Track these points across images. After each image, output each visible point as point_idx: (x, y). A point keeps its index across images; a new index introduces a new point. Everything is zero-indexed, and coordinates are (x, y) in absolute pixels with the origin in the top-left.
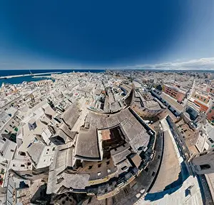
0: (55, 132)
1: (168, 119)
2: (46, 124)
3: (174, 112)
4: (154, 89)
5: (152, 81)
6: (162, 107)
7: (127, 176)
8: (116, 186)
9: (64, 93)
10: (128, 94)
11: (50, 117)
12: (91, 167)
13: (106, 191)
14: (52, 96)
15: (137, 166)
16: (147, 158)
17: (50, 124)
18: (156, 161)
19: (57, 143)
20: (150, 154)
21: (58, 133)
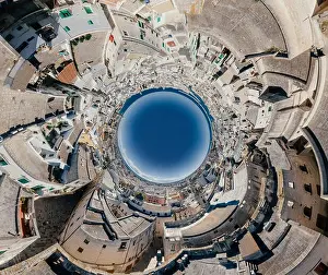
0: (260, 86)
1: (168, 226)
2: (243, 87)
3: (166, 216)
4: (132, 198)
5: (132, 188)
6: (151, 221)
7: (262, 217)
8: (266, 198)
9: (192, 65)
10: (71, 187)
11: (236, 78)
12: (303, 169)
13: (267, 187)
14: (206, 77)
15: (249, 234)
16: (228, 242)
17: (245, 83)
18: (222, 231)
19: (272, 100)
20: (222, 245)
21: (266, 83)
